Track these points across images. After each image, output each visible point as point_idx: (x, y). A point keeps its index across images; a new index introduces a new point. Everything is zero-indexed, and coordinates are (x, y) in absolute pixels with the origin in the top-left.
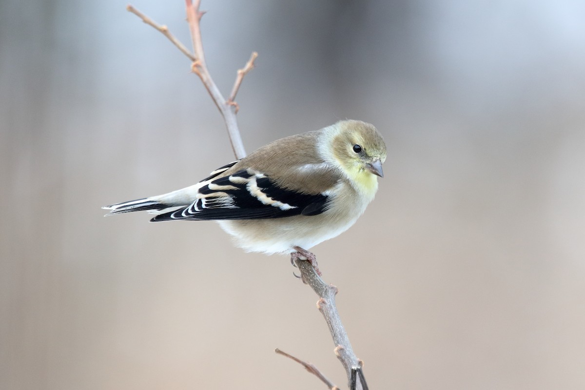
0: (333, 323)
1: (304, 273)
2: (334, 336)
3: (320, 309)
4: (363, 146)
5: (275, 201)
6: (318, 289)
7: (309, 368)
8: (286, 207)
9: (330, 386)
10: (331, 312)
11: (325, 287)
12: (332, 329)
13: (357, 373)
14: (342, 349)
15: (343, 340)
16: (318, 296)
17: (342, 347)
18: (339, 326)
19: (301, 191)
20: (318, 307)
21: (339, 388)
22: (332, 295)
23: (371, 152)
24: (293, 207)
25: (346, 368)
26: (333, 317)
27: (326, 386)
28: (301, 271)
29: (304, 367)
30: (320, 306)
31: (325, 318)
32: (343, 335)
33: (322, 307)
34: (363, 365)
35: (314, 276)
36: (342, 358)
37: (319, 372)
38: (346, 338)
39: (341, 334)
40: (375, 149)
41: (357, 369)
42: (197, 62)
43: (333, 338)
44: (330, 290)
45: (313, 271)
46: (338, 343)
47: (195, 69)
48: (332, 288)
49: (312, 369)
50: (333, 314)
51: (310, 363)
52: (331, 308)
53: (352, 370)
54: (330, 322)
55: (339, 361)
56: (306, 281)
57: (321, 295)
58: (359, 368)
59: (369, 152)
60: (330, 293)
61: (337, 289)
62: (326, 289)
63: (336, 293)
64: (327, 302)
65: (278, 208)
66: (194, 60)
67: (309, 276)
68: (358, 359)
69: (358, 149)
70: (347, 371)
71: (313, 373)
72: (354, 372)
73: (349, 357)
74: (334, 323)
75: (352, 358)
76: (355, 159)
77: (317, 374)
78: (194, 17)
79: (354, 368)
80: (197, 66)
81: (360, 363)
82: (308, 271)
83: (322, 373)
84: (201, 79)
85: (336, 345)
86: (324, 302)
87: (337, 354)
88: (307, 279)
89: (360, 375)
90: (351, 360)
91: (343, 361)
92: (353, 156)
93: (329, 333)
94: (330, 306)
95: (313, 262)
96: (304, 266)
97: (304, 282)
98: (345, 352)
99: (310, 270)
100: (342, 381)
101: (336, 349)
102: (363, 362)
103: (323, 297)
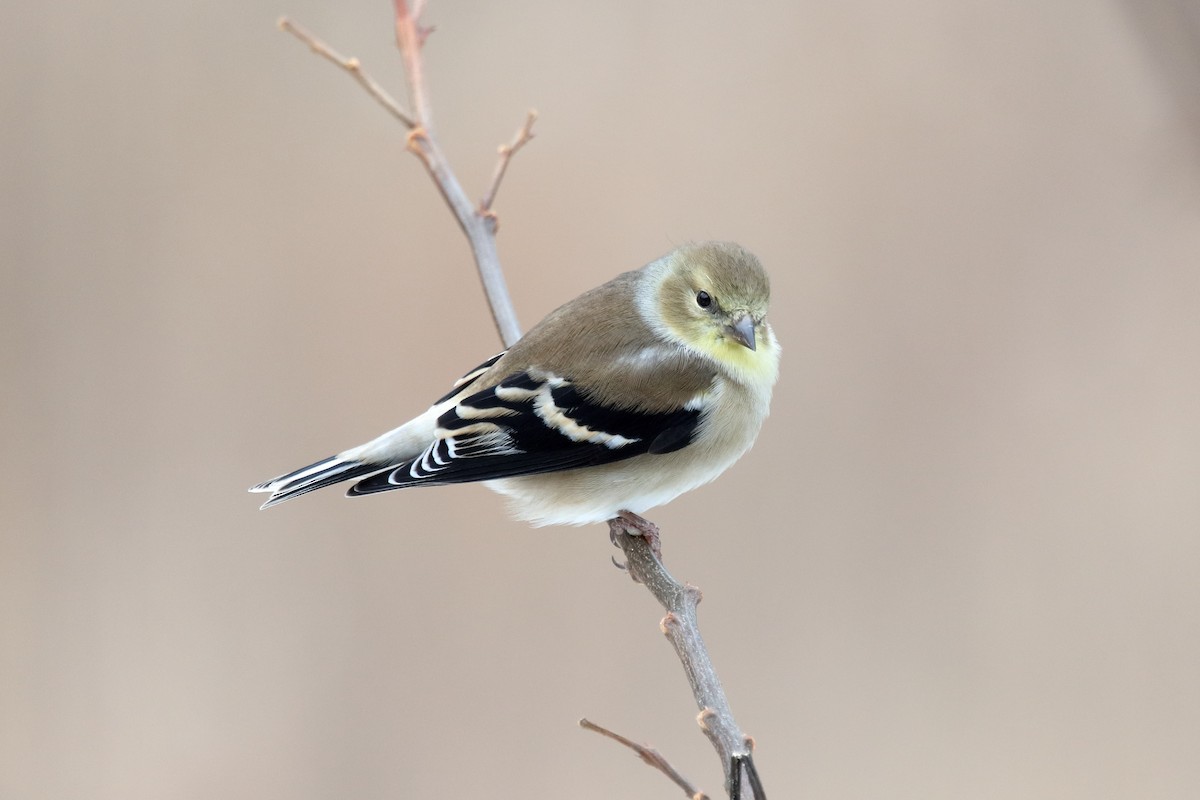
0: (695, 664)
1: (634, 562)
2: (697, 689)
3: (668, 635)
4: (712, 293)
5: (594, 433)
6: (664, 592)
7: (648, 757)
8: (618, 441)
9: (690, 792)
10: (690, 641)
11: (677, 589)
12: (692, 675)
13: (743, 765)
14: (711, 716)
15: (714, 696)
16: (664, 609)
17: (713, 712)
18: (707, 670)
19: (644, 408)
20: (663, 630)
21: (709, 795)
22: (689, 607)
23: (727, 303)
24: (631, 441)
25: (721, 752)
26: (694, 651)
27: (682, 792)
28: (629, 557)
29: (638, 754)
30: (668, 629)
31: (679, 654)
32: (715, 687)
33: (672, 630)
34: (754, 747)
35: (654, 567)
36: (713, 732)
37: (666, 764)
38: (721, 693)
39: (709, 686)
40: (735, 296)
41: (743, 756)
42: (418, 131)
43: (695, 693)
44: (686, 596)
45: (651, 557)
46: (705, 703)
47: (415, 144)
48: (690, 591)
49: (654, 757)
50: (694, 644)
51: (649, 747)
52: (689, 632)
53: (733, 759)
54: (688, 662)
55: (706, 739)
56: (637, 577)
57: (668, 607)
58: (746, 755)
59: (726, 303)
60: (687, 603)
61: (699, 593)
62: (679, 594)
63: (699, 601)
64: (680, 621)
65: (602, 446)
66: (411, 126)
67: (645, 567)
68: (744, 736)
69: (705, 301)
70: (723, 759)
71: (657, 766)
72: (736, 763)
73: (727, 732)
74: (695, 662)
75: (732, 732)
76: (701, 320)
77: (664, 767)
78: (412, 38)
79: (737, 754)
80: (418, 138)
81: (748, 744)
82: (642, 557)
83: (673, 766)
84: (426, 164)
85: (701, 709)
86: (674, 621)
87: (703, 725)
88: (641, 574)
89: (749, 769)
90: (731, 737)
91: (714, 739)
92: (696, 314)
93: (687, 684)
94: (687, 627)
95: (653, 541)
96: (633, 547)
97: (634, 578)
98: (719, 722)
99: (647, 555)
100: (712, 781)
101: (700, 715)
102: (754, 741)
103: (673, 611)
